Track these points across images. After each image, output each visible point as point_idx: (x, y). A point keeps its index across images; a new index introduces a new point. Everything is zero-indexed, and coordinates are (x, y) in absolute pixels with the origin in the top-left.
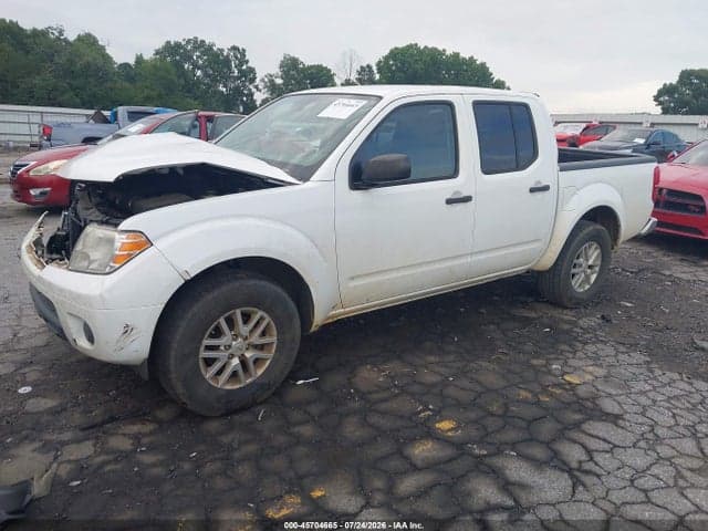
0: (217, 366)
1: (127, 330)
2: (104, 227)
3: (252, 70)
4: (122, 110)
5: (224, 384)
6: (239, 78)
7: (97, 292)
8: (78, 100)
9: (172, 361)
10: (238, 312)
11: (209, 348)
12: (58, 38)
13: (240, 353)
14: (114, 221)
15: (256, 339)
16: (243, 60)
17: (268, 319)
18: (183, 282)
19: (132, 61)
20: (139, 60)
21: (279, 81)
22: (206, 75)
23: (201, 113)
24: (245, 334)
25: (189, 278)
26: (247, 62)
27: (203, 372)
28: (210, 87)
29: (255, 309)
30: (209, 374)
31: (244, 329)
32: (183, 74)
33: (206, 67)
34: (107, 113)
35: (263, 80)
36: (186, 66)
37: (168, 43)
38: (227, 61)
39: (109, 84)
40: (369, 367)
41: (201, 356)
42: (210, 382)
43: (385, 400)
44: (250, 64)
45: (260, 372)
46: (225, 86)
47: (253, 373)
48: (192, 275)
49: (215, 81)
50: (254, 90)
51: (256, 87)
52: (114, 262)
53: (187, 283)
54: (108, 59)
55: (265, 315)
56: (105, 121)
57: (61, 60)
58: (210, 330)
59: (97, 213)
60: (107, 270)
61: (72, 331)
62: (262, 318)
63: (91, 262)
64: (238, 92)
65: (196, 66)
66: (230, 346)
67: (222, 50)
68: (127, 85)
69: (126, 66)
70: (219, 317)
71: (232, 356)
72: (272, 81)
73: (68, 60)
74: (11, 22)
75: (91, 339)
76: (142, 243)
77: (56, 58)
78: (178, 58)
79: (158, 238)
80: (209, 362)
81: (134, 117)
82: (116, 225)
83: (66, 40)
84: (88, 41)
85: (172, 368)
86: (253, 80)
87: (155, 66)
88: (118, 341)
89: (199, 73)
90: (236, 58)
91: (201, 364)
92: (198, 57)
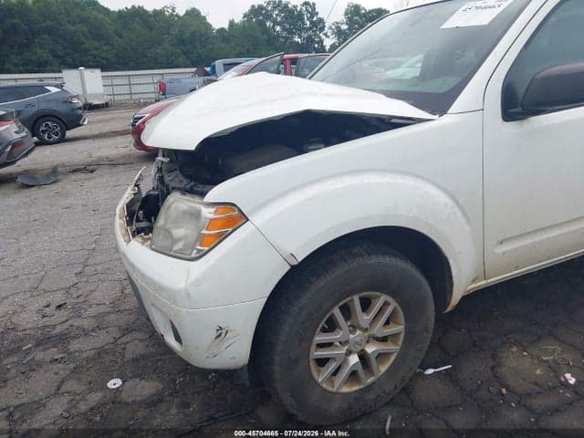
0: (332, 367)
1: (221, 333)
2: (188, 197)
3: (321, 21)
4: (219, 63)
5: (341, 386)
6: (310, 28)
7: (182, 286)
8: (189, 62)
9: (277, 368)
10: (356, 299)
11: (321, 346)
12: (172, 15)
13: (359, 348)
14: (200, 188)
15: (379, 330)
16: (313, 13)
17: (393, 304)
18: (288, 268)
19: (226, 26)
20: (232, 24)
21: (344, 27)
22: (284, 29)
23: (286, 56)
24: (365, 325)
25: (296, 263)
26: (317, 13)
27: (315, 374)
28: (286, 38)
29: (378, 294)
30: (321, 377)
31: (364, 319)
32: (265, 30)
33: (283, 22)
34: (208, 69)
35: (330, 28)
36: (268, 24)
37: (253, 6)
38: (300, 15)
39: (210, 46)
40: (514, 349)
41: (312, 357)
42: (324, 386)
43: (556, 411)
44: (320, 16)
45: (383, 369)
46: (300, 37)
47: (375, 370)
48: (300, 260)
49: (291, 32)
50: (323, 37)
51: (326, 35)
52: (201, 245)
53: (293, 268)
54: (208, 26)
55: (390, 299)
56: (207, 74)
57: (175, 31)
58: (322, 323)
59: (181, 178)
60: (194, 254)
61: (158, 324)
62: (386, 304)
63: (175, 241)
64: (310, 40)
65: (275, 23)
66: (347, 342)
67: (295, 7)
68: (223, 45)
69: (222, 30)
70: (333, 307)
71: (349, 353)
72: (338, 28)
73: (179, 31)
74: (139, 7)
75: (178, 339)
76: (234, 217)
77: (171, 31)
78: (261, 18)
79: (254, 211)
80: (322, 362)
81: (228, 67)
82: (203, 195)
83: (177, 15)
84: (193, 14)
85: (277, 376)
86: (322, 29)
87: (244, 27)
88: (210, 347)
89: (278, 28)
90: (308, 11)
91: (313, 366)
92: (277, 15)
